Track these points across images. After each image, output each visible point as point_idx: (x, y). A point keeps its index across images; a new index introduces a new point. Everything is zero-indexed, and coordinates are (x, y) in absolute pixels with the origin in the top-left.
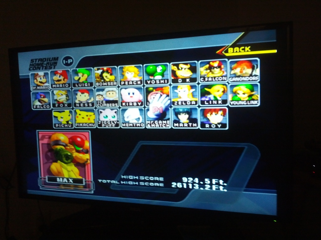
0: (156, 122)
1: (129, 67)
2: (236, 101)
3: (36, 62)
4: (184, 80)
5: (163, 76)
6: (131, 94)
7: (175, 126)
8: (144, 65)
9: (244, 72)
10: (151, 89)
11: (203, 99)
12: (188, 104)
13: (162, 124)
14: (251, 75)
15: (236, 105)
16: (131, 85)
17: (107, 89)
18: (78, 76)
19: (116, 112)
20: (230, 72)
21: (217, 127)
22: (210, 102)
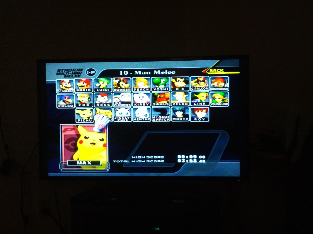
0: (159, 117)
1: (141, 78)
2: (214, 103)
4: (180, 89)
5: (165, 85)
6: (141, 98)
7: (173, 120)
8: (152, 78)
9: (220, 85)
10: (157, 94)
11: (193, 101)
12: (182, 105)
13: (164, 118)
14: (224, 87)
15: (215, 106)
16: (141, 91)
17: (122, 94)
18: (99, 83)
19: (129, 110)
20: (211, 84)
21: (202, 120)
22: (198, 103)
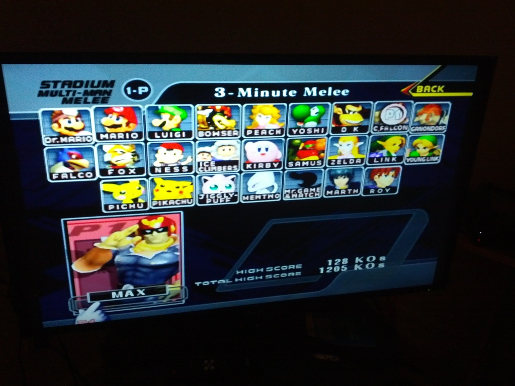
0: (299, 190)
2: (414, 157)
5: (319, 121)
6: (263, 151)
7: (327, 194)
8: (291, 104)
10: (298, 142)
12: (350, 163)
13: (309, 193)
15: (413, 162)
16: (264, 135)
18: (161, 118)
19: (233, 179)
20: (414, 119)
21: (384, 191)
22: (382, 159)
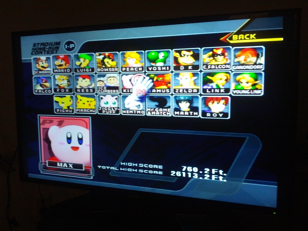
0: (157, 110)
1: (131, 53)
2: (239, 90)
3: (38, 46)
4: (186, 68)
5: (165, 63)
7: (175, 114)
8: (146, 51)
9: (248, 60)
10: (152, 76)
11: (205, 87)
12: (189, 92)
13: (163, 112)
14: (255, 64)
15: (239, 94)
16: (132, 71)
17: (108, 75)
18: (79, 61)
19: (116, 99)
20: (234, 60)
21: (218, 116)
22: (213, 90)
